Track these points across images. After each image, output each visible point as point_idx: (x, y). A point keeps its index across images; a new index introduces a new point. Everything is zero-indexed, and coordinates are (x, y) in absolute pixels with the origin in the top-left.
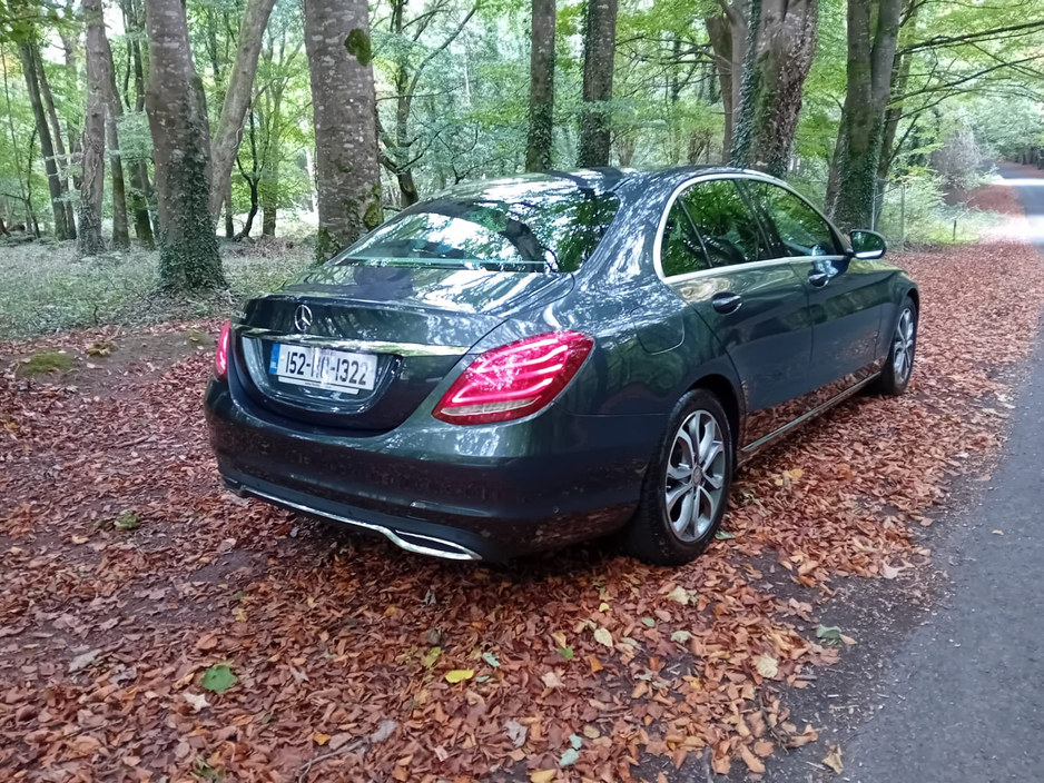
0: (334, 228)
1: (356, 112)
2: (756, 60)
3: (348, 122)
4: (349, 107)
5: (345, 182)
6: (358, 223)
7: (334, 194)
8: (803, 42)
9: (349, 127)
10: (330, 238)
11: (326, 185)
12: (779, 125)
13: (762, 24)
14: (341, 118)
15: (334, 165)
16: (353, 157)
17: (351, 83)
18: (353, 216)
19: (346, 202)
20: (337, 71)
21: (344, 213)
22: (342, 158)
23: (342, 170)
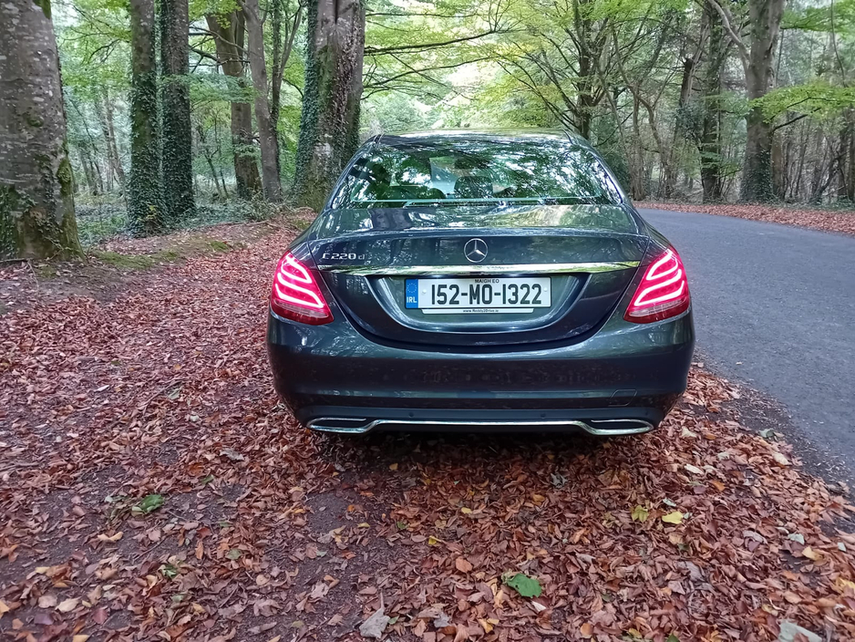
0: (24, 185)
1: (45, 65)
2: (316, 52)
3: (37, 75)
4: (37, 59)
5: (36, 136)
6: (53, 179)
7: (23, 149)
8: (352, 41)
9: (38, 80)
10: (19, 196)
11: (13, 140)
12: (339, 105)
13: (319, 24)
14: (29, 70)
15: (21, 119)
16: (44, 111)
17: (38, 35)
18: (46, 172)
19: (37, 157)
20: (22, 21)
21: (36, 169)
22: (31, 112)
23: (32, 124)
